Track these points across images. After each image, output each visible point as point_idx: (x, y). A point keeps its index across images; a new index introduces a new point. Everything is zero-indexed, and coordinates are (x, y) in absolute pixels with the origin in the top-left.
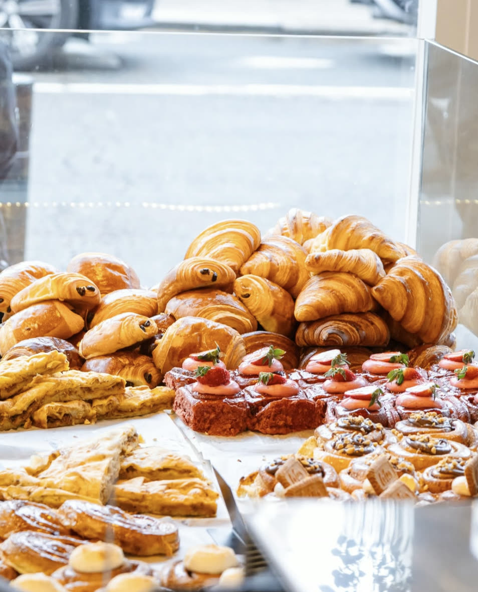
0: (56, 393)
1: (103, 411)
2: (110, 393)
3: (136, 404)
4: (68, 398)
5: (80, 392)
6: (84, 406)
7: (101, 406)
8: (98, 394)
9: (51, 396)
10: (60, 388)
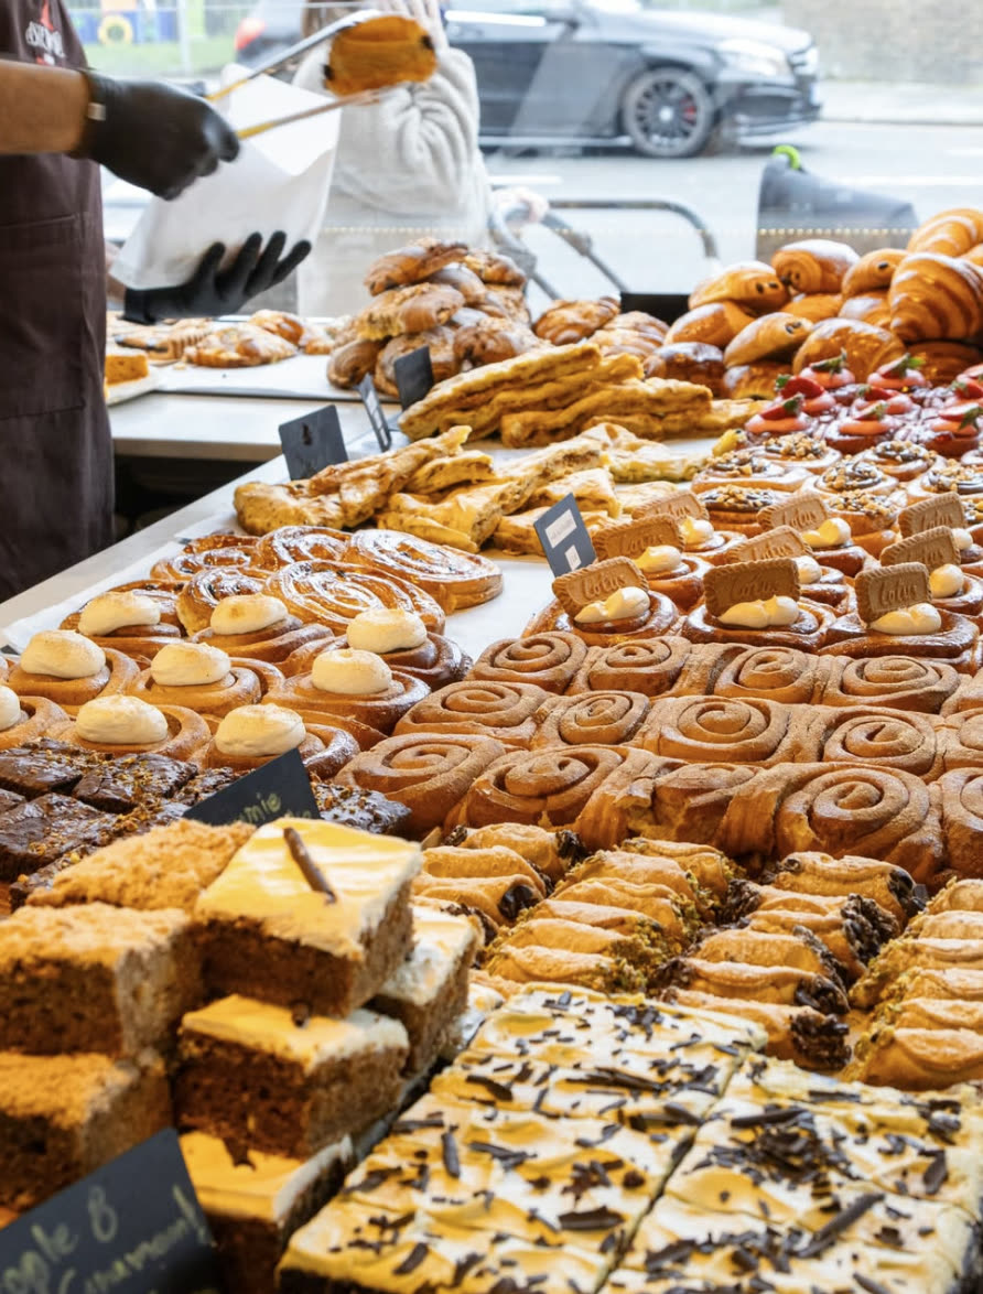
0: (614, 403)
1: (677, 427)
2: (689, 406)
3: (723, 420)
4: (629, 410)
5: (647, 405)
6: (646, 421)
7: (675, 421)
8: (673, 407)
9: (607, 407)
10: (618, 398)
